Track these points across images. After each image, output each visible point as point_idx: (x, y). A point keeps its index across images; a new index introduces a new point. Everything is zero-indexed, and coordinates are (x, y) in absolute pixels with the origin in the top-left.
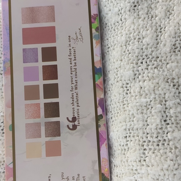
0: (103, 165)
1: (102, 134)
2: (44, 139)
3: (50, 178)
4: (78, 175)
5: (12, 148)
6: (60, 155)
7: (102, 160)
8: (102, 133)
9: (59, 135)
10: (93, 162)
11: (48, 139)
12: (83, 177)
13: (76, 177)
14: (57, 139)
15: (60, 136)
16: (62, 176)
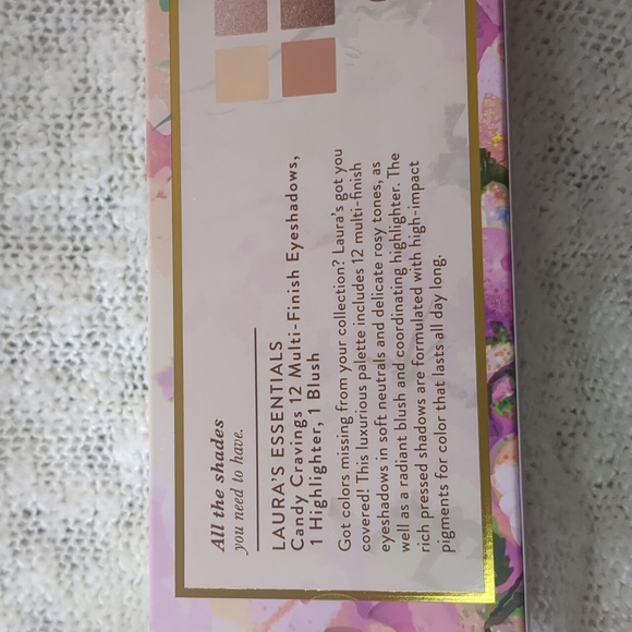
0: (488, 122)
1: (486, 10)
2: (276, 35)
3: (294, 169)
4: (395, 157)
5: (167, 70)
6: (332, 88)
7: (483, 103)
8: (488, 6)
9: (330, 20)
10: (451, 112)
11: (292, 35)
12: (412, 164)
13: (387, 162)
14: (322, 32)
15: (333, 23)
16: (338, 160)
